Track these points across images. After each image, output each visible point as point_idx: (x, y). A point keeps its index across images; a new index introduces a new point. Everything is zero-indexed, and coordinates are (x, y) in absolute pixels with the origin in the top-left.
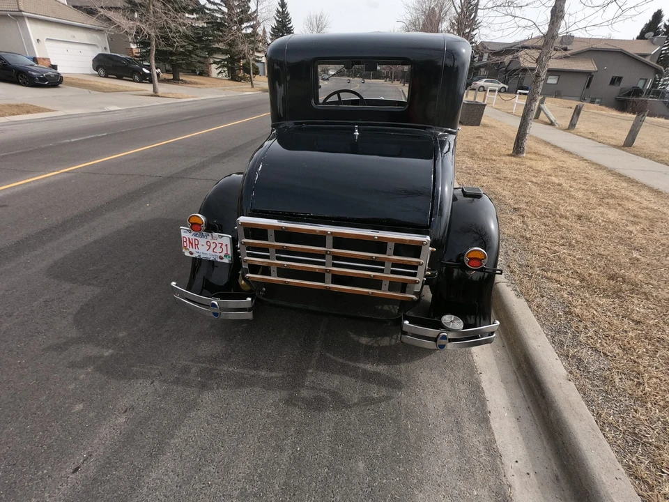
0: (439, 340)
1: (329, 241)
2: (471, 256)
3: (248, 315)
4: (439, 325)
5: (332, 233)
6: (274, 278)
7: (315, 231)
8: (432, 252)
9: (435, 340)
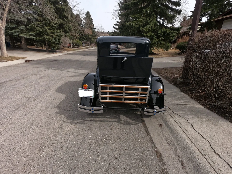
0: (154, 112)
1: (124, 89)
2: (159, 90)
3: (102, 111)
4: (154, 109)
5: (125, 86)
6: (108, 100)
7: (121, 86)
8: (150, 90)
9: (153, 113)
